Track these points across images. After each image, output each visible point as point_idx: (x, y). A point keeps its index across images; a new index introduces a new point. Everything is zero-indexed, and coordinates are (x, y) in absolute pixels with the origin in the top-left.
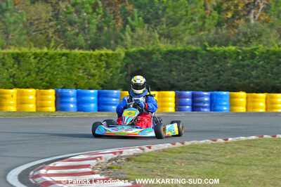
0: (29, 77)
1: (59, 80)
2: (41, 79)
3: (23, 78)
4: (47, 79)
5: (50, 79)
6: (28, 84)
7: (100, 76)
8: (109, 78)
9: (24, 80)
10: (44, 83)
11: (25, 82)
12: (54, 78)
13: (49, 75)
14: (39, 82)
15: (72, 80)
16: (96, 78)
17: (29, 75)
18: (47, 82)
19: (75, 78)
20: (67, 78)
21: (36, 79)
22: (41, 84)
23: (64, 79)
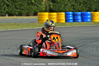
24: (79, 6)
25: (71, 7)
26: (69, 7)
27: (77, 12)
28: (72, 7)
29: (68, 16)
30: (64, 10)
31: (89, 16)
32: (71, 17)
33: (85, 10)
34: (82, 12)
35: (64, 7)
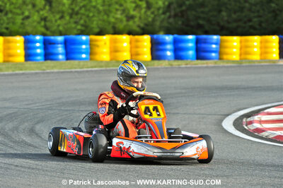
0: (63, 20)
1: (95, 23)
2: (76, 23)
3: (56, 21)
4: (82, 22)
5: (85, 22)
6: (61, 28)
7: (140, 18)
8: (150, 19)
9: (57, 24)
10: (79, 27)
11: (59, 26)
12: (90, 20)
13: (84, 17)
14: (73, 25)
15: (109, 23)
16: (136, 20)
17: (62, 17)
18: (82, 25)
19: (113, 20)
20: (104, 21)
21: (70, 22)
22: (75, 28)
23: (100, 22)
24: (59, 22)
25: (39, 23)
26: (35, 24)
27: (53, 35)
28: (43, 23)
29: (31, 45)
30: (21, 30)
31: (84, 47)
32: (38, 48)
33: (75, 32)
34: (67, 37)
35: (22, 24)
